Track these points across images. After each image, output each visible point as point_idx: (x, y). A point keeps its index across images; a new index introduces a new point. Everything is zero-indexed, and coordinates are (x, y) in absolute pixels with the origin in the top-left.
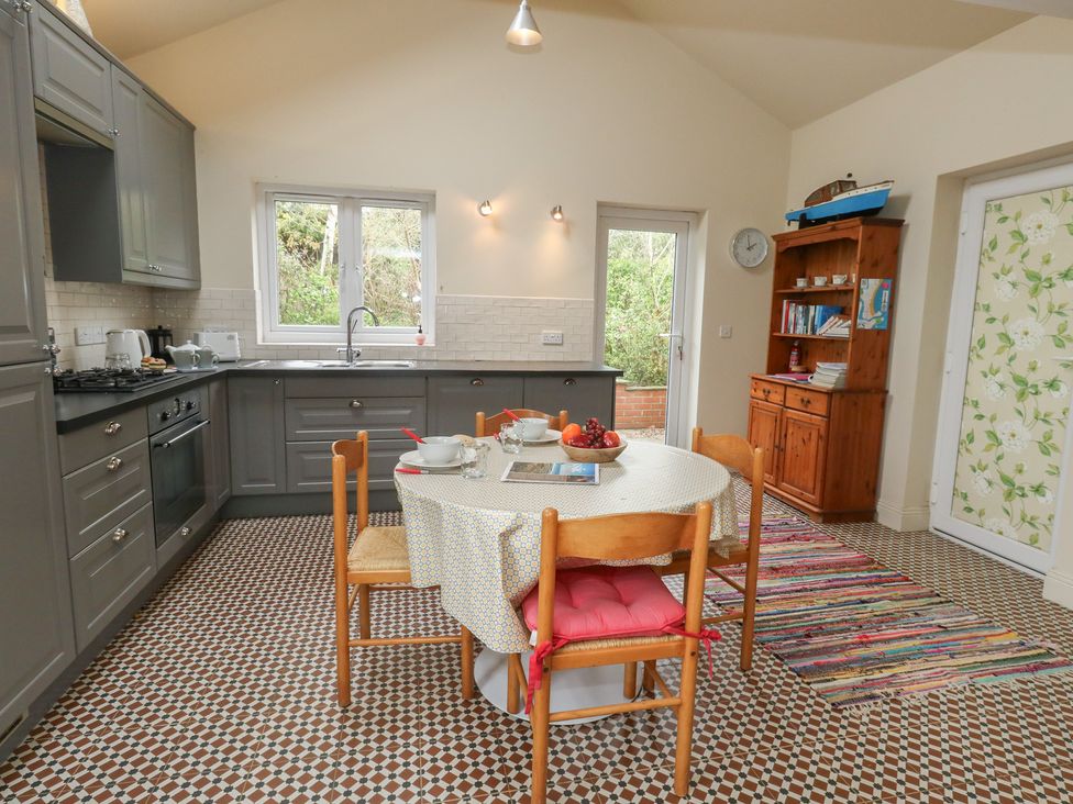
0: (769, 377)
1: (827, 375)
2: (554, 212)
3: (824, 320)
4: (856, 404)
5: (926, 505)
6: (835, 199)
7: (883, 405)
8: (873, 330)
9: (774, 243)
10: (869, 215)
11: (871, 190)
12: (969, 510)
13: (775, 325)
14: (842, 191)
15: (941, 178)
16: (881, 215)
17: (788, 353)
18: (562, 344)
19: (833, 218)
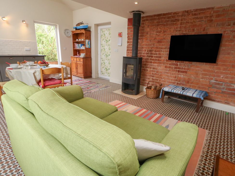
0: (74, 57)
1: (82, 55)
2: (23, 21)
3: (81, 46)
4: (87, 60)
5: (98, 74)
6: (80, 26)
7: (91, 60)
8: (88, 48)
9: (72, 32)
10: (85, 29)
11: (85, 25)
12: (103, 73)
13: (74, 47)
14: (81, 24)
15: (95, 24)
16: (87, 29)
17: (76, 52)
18: (30, 51)
19: (80, 29)
